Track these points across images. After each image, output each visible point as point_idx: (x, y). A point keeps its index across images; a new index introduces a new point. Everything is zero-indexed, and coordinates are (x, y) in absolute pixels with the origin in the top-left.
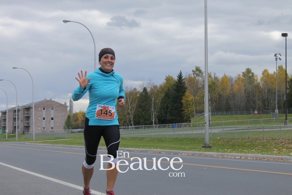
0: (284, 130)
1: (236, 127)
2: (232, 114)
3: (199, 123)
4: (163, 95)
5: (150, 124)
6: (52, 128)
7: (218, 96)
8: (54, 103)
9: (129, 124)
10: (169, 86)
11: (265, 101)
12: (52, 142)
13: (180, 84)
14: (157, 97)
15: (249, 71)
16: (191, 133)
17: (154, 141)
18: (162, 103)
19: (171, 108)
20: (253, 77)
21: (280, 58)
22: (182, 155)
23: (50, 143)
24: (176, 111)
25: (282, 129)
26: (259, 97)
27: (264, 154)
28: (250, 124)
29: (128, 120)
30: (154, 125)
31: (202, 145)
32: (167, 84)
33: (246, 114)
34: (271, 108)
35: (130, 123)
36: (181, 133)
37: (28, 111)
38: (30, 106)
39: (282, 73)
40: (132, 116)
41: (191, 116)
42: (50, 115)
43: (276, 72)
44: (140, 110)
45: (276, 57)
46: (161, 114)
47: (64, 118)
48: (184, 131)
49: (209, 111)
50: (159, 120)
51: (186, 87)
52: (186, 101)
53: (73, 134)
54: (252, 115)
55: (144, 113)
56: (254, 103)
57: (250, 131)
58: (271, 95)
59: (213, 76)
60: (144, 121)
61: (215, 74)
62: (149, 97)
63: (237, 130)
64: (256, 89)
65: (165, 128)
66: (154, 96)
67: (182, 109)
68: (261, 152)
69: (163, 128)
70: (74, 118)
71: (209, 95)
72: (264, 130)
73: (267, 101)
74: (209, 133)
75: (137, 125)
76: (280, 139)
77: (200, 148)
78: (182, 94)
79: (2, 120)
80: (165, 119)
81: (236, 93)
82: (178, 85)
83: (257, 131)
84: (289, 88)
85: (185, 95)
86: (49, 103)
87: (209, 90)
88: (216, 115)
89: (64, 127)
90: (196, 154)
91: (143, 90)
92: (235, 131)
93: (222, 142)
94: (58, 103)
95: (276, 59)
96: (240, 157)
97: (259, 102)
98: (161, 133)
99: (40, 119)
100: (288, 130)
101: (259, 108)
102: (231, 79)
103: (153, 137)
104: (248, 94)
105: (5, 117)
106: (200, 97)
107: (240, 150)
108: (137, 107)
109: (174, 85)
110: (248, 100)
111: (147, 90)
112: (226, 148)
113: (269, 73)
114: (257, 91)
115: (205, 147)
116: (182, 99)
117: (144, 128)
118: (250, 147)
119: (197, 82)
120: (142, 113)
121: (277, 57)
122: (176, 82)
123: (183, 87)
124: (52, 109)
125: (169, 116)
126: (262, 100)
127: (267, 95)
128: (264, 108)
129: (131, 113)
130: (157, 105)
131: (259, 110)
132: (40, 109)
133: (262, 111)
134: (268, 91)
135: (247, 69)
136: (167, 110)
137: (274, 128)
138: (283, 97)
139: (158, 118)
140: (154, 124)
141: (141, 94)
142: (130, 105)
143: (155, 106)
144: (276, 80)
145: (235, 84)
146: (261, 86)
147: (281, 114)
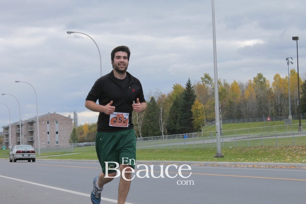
0: (298, 137)
1: (248, 136)
2: (244, 122)
3: (210, 133)
4: (172, 104)
5: (159, 134)
6: (57, 142)
7: (228, 104)
8: (58, 117)
9: (137, 135)
10: (177, 95)
11: (278, 107)
12: (60, 157)
13: (189, 93)
14: (166, 106)
15: (260, 76)
16: (202, 143)
17: (165, 152)
18: (171, 113)
19: (180, 117)
20: (265, 82)
21: (291, 62)
22: (194, 166)
23: (57, 158)
24: (185, 121)
25: (295, 136)
26: (271, 103)
27: (277, 162)
28: (263, 131)
29: (136, 131)
30: (163, 136)
31: (214, 155)
32: (175, 92)
33: (258, 122)
34: (284, 114)
36: (192, 143)
37: (32, 126)
38: (34, 120)
39: (295, 78)
40: (140, 128)
41: (201, 125)
42: (55, 129)
43: (288, 77)
44: (149, 121)
46: (170, 124)
47: (69, 132)
48: (195, 140)
49: (220, 120)
50: (168, 130)
51: (196, 95)
52: (195, 110)
53: (79, 148)
54: (264, 122)
55: (152, 124)
56: (267, 109)
57: (263, 139)
58: (284, 101)
59: (222, 82)
60: (153, 132)
61: (224, 80)
62: (157, 107)
63: (250, 138)
64: (268, 95)
65: (175, 138)
66: (162, 106)
67: (192, 118)
68: (274, 160)
69: (173, 139)
70: (80, 131)
71: (219, 103)
72: (277, 137)
73: (280, 107)
74: (221, 142)
75: (145, 136)
76: (294, 146)
77: (212, 158)
78: (191, 102)
79: (5, 136)
80: (175, 129)
81: (247, 99)
82: (187, 93)
83: (270, 139)
84: (302, 93)
85: (194, 104)
86: (53, 116)
87: (219, 97)
88: (228, 123)
89: (70, 141)
90: (208, 164)
91: (150, 100)
92: (247, 139)
93: (235, 151)
94: (63, 117)
95: (288, 63)
96: (252, 166)
97: (272, 108)
98: (171, 144)
99: (44, 133)
100: (302, 137)
101: (272, 114)
102: (242, 85)
103: (163, 148)
104: (260, 100)
105: (7, 132)
106: (210, 105)
107: (253, 158)
108: (145, 117)
109: (183, 93)
110: (260, 106)
111: (154, 100)
112: (238, 157)
113: (281, 77)
115: (217, 157)
116: (191, 108)
117: (153, 139)
118: (263, 156)
119: (206, 89)
120: (150, 124)
121: (289, 61)
122: (185, 91)
123: (192, 95)
124: (57, 122)
125: (179, 126)
126: (274, 106)
127: (280, 101)
128: (277, 114)
129: (139, 124)
130: (165, 115)
131: (272, 117)
132: (44, 123)
133: (275, 118)
134: (281, 97)
135: (258, 74)
136: (176, 120)
137: (288, 135)
139: (167, 129)
140: (163, 134)
141: (149, 104)
142: (137, 116)
143: (164, 116)
144: (288, 85)
145: (246, 90)
146: (274, 92)
147: (294, 120)
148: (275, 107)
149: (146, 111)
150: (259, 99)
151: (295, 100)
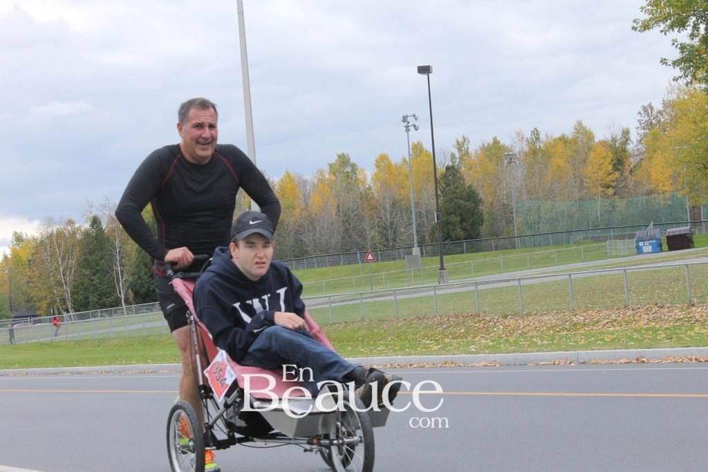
0: (442, 295)
1: (330, 297)
2: (311, 266)
5: (113, 304)
9: (60, 308)
11: (387, 230)
15: (344, 160)
18: (140, 253)
20: (355, 173)
21: (414, 126)
26: (371, 220)
27: (410, 354)
28: (356, 286)
29: (57, 299)
30: (124, 306)
33: (344, 265)
34: (402, 245)
35: (64, 306)
39: (423, 161)
40: (69, 290)
43: (408, 160)
44: (88, 272)
45: (406, 123)
46: (139, 278)
50: (136, 294)
54: (360, 265)
55: (96, 279)
56: (362, 234)
58: (399, 215)
60: (100, 299)
62: (108, 239)
64: (363, 203)
65: (152, 311)
66: (118, 236)
68: (400, 349)
69: (146, 312)
73: (391, 229)
75: (81, 309)
76: (436, 317)
80: (151, 289)
81: (316, 215)
83: (380, 301)
91: (90, 223)
95: (407, 127)
97: (373, 232)
101: (375, 247)
102: (304, 183)
103: (128, 336)
104: (345, 215)
108: (79, 265)
111: (100, 222)
113: (393, 162)
114: (365, 206)
117: (101, 316)
118: (367, 341)
120: (92, 280)
121: (408, 123)
126: (379, 227)
127: (390, 216)
128: (385, 246)
129: (66, 282)
130: (127, 258)
131: (374, 250)
133: (381, 254)
134: (393, 205)
135: (339, 156)
138: (427, 217)
139: (132, 289)
140: (123, 304)
141: (87, 234)
142: (60, 263)
143: (123, 261)
144: (408, 178)
145: (311, 193)
146: (376, 195)
147: (427, 258)
148: (381, 230)
149: (82, 250)
150: (343, 212)
151: (423, 212)
